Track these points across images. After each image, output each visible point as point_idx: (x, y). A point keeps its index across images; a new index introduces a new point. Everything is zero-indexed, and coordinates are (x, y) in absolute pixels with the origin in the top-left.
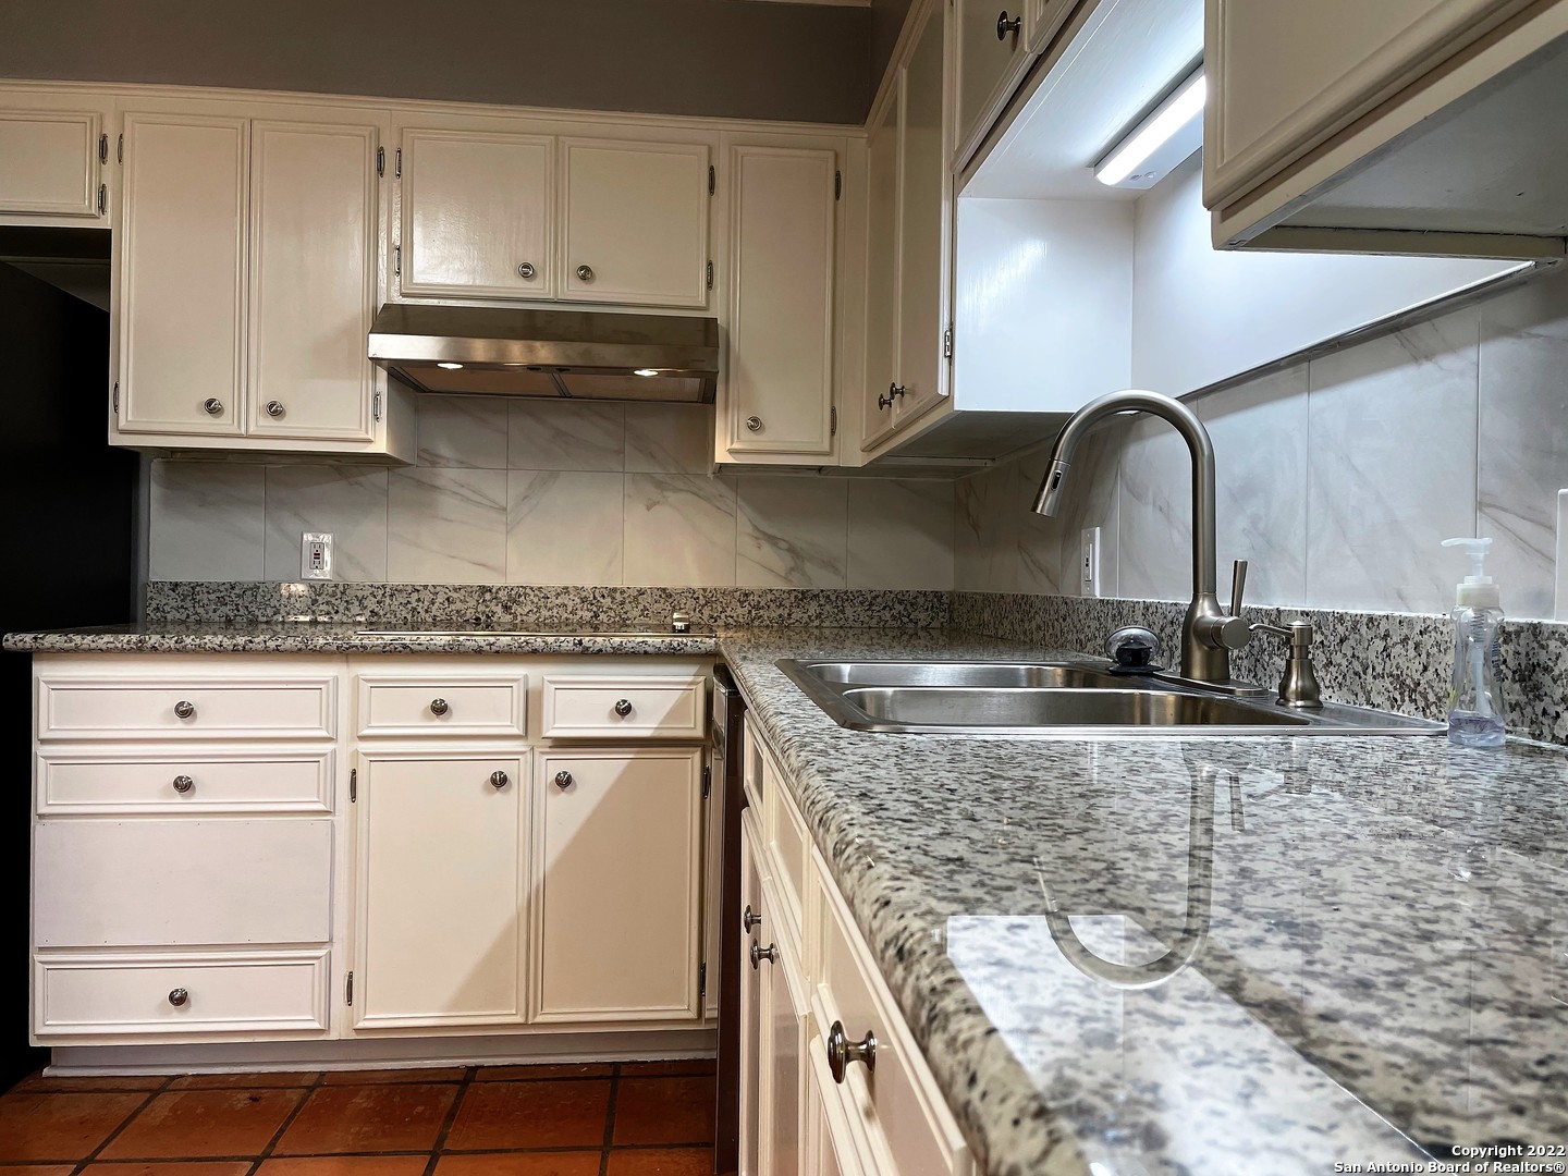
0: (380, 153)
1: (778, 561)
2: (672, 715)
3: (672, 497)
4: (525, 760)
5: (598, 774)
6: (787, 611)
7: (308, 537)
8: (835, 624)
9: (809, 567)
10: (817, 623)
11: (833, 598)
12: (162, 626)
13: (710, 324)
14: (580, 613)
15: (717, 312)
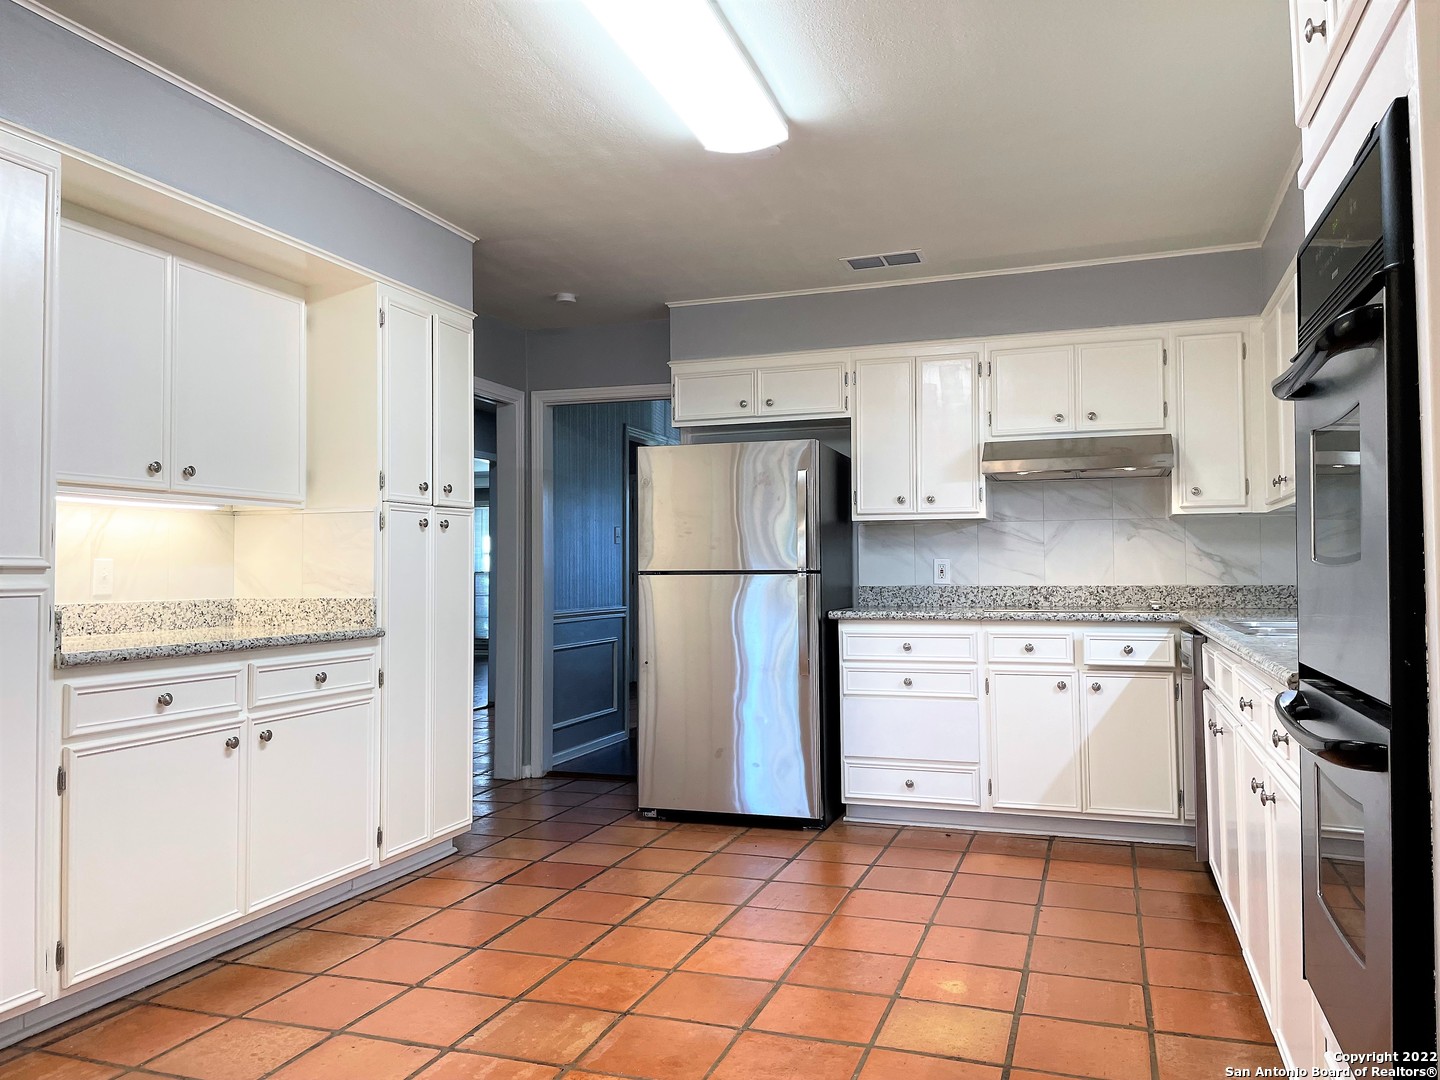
0: (980, 366)
1: (1215, 569)
2: (1156, 654)
3: (1144, 532)
4: (1075, 677)
5: (1114, 685)
6: (1221, 599)
7: (938, 562)
8: (1255, 607)
9: (1235, 572)
10: (1242, 606)
11: (1253, 590)
12: (866, 607)
13: (1166, 439)
14: (1089, 601)
15: (1171, 430)
